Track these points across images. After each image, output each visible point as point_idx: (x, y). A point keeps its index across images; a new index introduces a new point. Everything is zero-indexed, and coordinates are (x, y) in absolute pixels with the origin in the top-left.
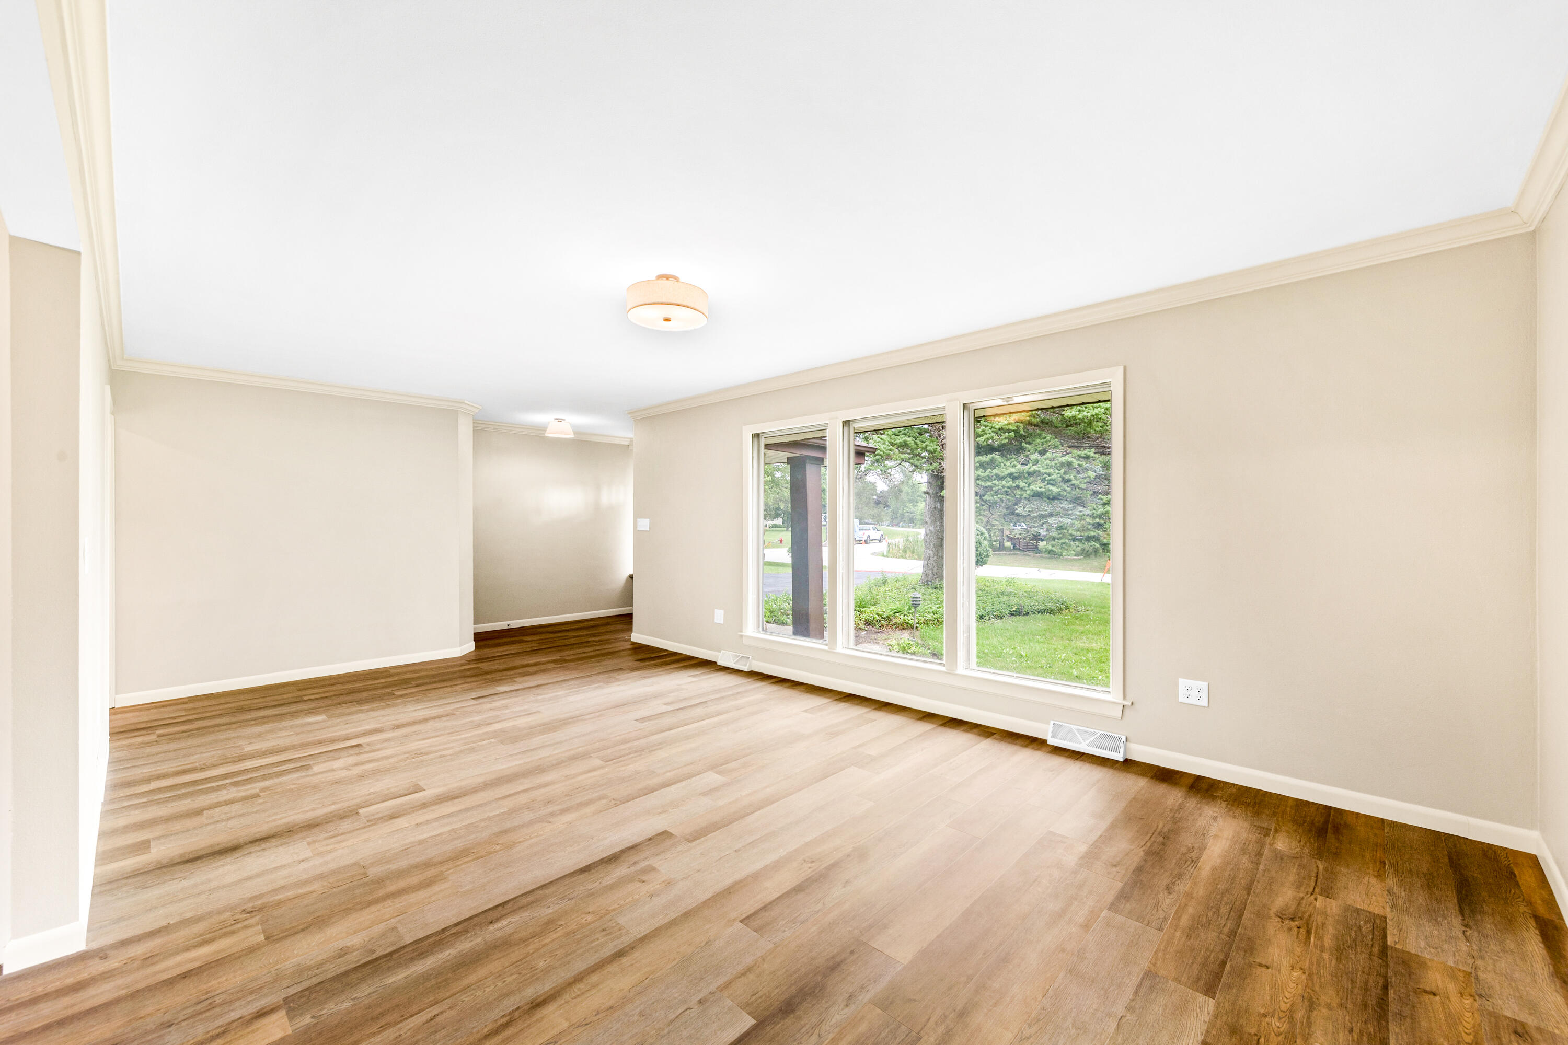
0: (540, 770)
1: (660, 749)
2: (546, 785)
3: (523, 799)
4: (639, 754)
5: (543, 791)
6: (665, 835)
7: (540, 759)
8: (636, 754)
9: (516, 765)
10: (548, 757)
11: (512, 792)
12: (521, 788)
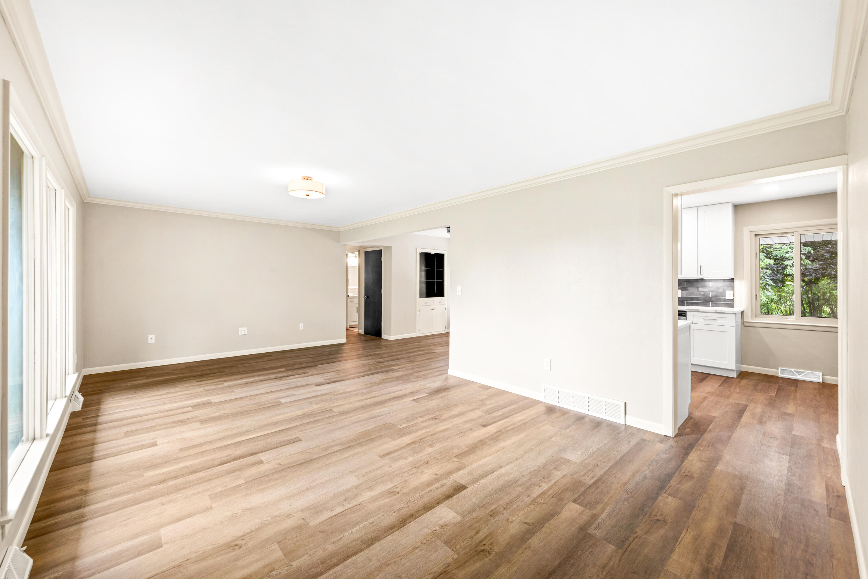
0: (365, 407)
1: (299, 416)
2: (359, 401)
3: (367, 396)
4: (312, 413)
5: (360, 398)
6: (316, 386)
7: (366, 413)
8: (314, 413)
9: (377, 410)
10: (362, 414)
11: (373, 399)
12: (370, 400)
